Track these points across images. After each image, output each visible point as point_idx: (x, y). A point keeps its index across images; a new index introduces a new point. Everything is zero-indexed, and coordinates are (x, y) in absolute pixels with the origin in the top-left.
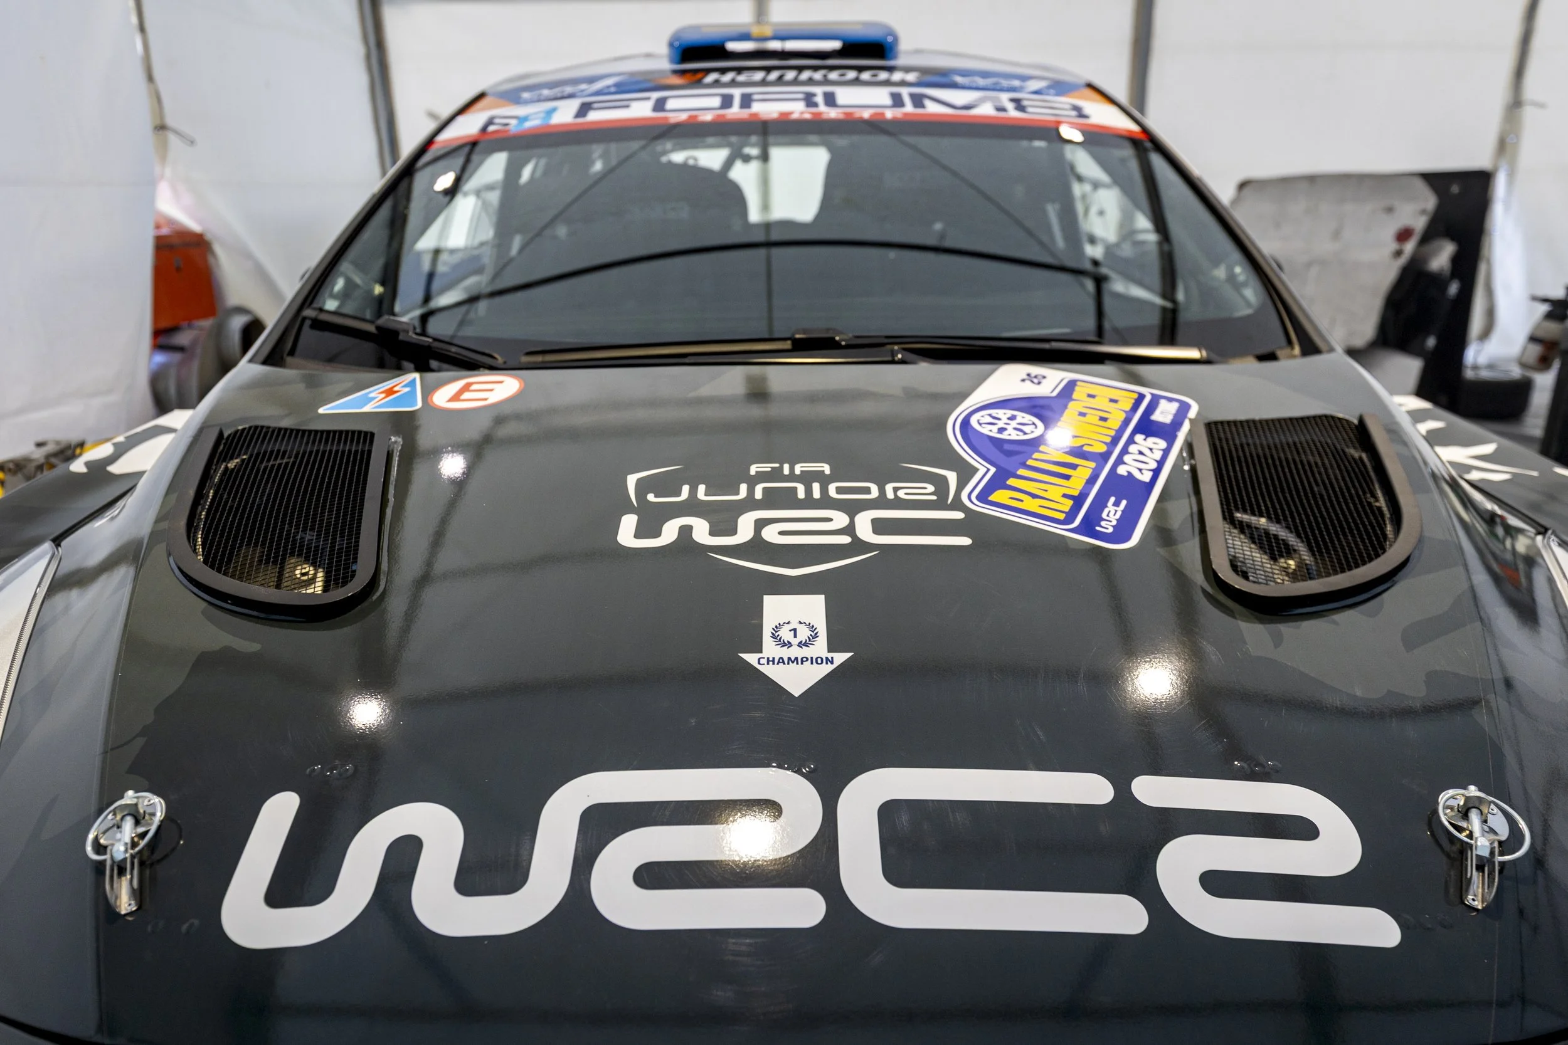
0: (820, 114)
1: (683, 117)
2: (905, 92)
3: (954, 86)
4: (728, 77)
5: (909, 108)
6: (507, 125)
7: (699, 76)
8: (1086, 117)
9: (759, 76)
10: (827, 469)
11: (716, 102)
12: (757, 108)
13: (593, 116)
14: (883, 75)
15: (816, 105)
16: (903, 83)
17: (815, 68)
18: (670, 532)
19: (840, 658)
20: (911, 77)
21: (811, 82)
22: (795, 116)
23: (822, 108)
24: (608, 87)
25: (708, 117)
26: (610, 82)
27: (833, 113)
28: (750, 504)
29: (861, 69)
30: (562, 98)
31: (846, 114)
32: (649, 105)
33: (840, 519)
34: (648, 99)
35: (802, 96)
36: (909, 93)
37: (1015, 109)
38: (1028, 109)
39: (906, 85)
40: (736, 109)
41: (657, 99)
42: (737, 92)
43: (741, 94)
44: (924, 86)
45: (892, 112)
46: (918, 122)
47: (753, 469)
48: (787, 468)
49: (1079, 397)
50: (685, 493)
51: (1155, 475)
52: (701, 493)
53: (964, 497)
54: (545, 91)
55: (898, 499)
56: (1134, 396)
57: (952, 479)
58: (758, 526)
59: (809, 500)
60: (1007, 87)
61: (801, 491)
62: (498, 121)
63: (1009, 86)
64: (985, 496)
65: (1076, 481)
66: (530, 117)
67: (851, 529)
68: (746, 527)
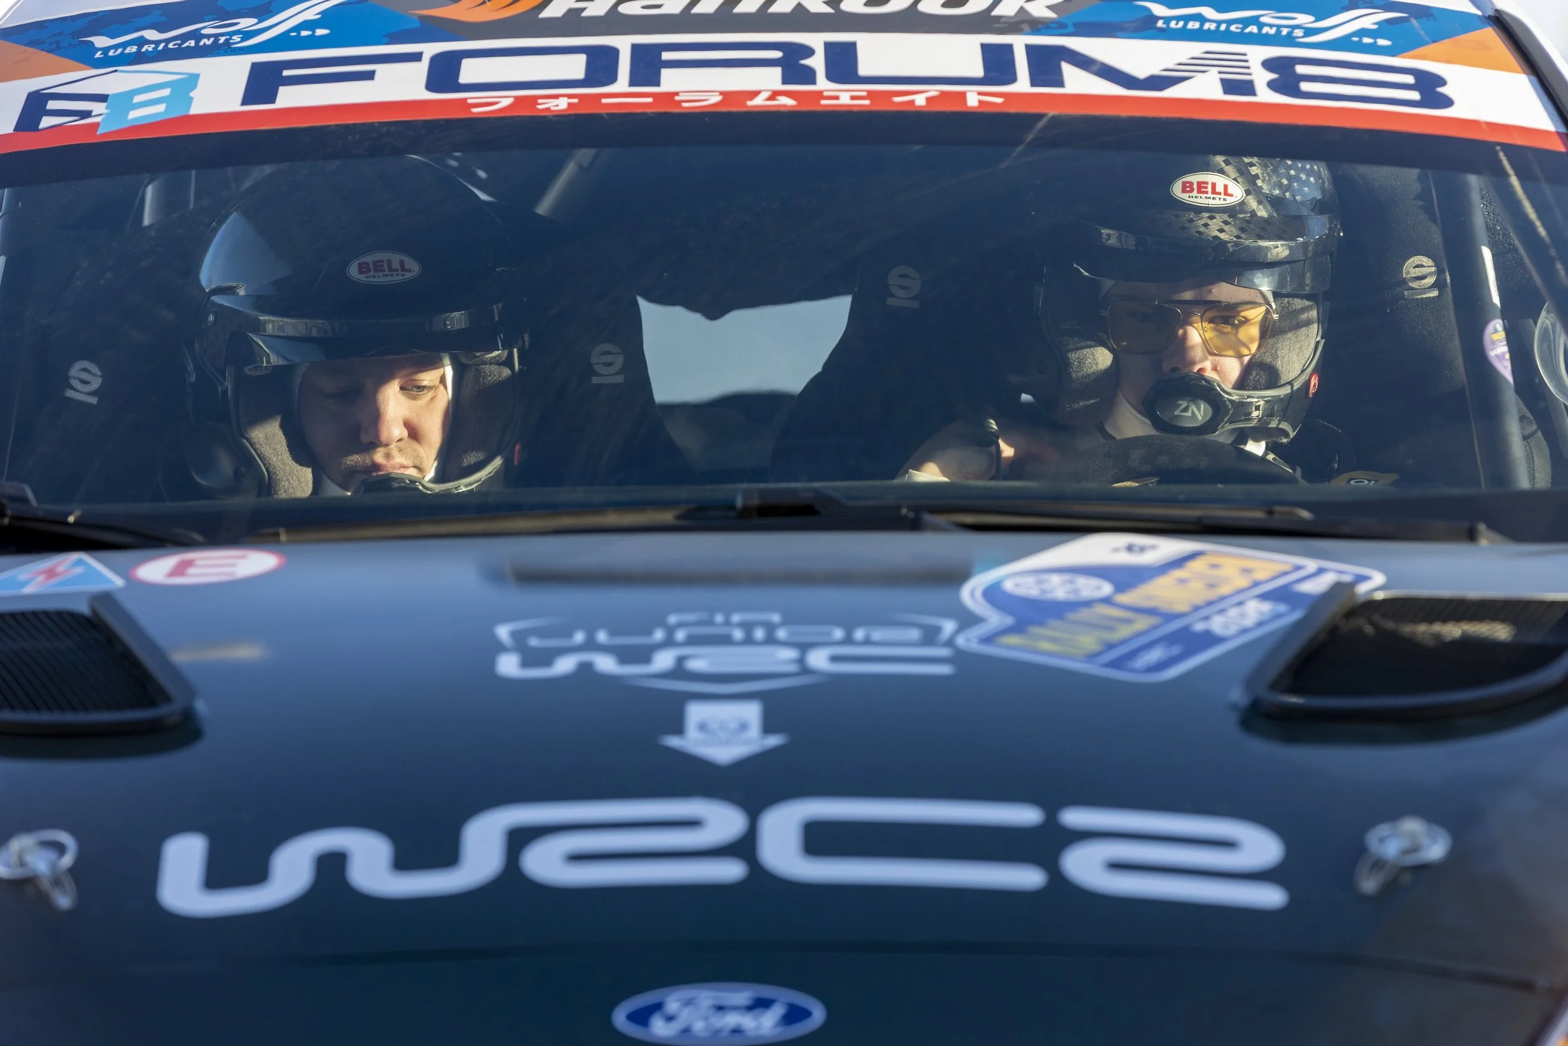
0: (819, 95)
1: (504, 100)
2: (1019, 43)
3: (1147, 28)
4: (600, 6)
5: (1023, 84)
6: (87, 114)
8: (1447, 102)
9: (676, 2)
10: (776, 618)
11: (575, 67)
12: (671, 80)
13: (289, 97)
14: (978, 2)
15: (809, 76)
16: (1023, 23)
18: (565, 665)
19: (774, 741)
20: (1040, 8)
21: (801, 19)
22: (759, 101)
23: (822, 83)
24: (306, 25)
25: (562, 104)
26: (312, 11)
27: (845, 96)
28: (669, 642)
30: (201, 51)
31: (871, 95)
32: (421, 69)
33: (790, 654)
34: (416, 57)
35: (777, 54)
36: (1030, 49)
37: (1272, 85)
38: (1305, 86)
39: (1025, 27)
40: (622, 84)
41: (436, 60)
42: (623, 44)
43: (635, 48)
44: (1071, 29)
45: (980, 94)
46: (1040, 116)
47: (673, 619)
48: (719, 618)
49: (1196, 565)
50: (579, 637)
51: (1245, 631)
52: (602, 637)
53: (960, 641)
54: (151, 35)
55: (867, 642)
56: (1286, 568)
57: (949, 627)
58: (681, 660)
59: (749, 640)
60: (1273, 31)
61: (738, 634)
62: (52, 105)
63: (1279, 27)
64: (988, 640)
65: (1124, 632)
66: (137, 99)
67: (801, 661)
68: (664, 660)
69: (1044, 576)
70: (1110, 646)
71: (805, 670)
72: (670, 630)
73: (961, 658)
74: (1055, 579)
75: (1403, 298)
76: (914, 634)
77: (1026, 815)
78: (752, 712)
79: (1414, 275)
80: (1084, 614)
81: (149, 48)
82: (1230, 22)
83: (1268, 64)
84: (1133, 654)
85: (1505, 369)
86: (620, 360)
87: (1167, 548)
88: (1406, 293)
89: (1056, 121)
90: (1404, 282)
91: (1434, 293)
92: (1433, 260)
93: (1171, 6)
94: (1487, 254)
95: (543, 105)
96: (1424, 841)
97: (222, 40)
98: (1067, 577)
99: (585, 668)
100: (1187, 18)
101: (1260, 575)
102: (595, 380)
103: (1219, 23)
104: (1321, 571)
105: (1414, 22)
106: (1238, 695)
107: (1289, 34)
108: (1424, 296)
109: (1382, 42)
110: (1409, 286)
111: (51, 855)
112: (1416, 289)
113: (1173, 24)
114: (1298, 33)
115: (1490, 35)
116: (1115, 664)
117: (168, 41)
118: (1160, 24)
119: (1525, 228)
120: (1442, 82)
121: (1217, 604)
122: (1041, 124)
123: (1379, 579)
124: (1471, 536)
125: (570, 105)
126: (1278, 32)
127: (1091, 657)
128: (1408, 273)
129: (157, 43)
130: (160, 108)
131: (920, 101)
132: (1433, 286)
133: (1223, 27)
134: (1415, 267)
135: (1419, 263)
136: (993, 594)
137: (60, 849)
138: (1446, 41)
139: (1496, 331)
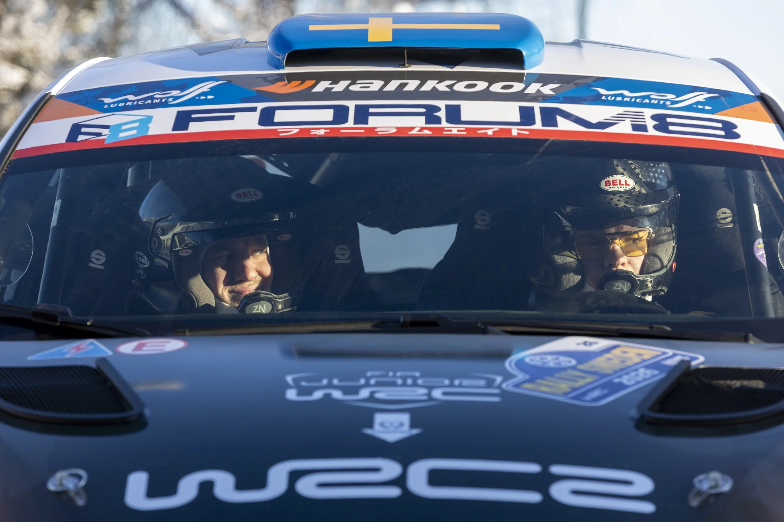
0: (443, 129)
1: (295, 130)
2: (537, 106)
3: (597, 100)
4: (341, 86)
5: (538, 125)
6: (100, 134)
7: (309, 83)
8: (737, 136)
9: (376, 85)
10: (417, 374)
11: (328, 115)
12: (373, 122)
13: (194, 128)
14: (518, 87)
15: (438, 120)
16: (539, 97)
17: (441, 77)
18: (318, 395)
19: (415, 431)
20: (547, 90)
21: (435, 94)
22: (414, 132)
23: (444, 124)
24: (203, 94)
25: (321, 132)
26: (206, 87)
27: (455, 130)
28: (367, 385)
29: (492, 79)
30: (153, 106)
31: (467, 130)
32: (256, 116)
33: (423, 391)
34: (254, 109)
35: (423, 110)
36: (542, 109)
37: (655, 127)
38: (671, 128)
39: (540, 99)
40: (350, 123)
41: (264, 111)
42: (351, 104)
43: (357, 106)
44: (561, 100)
45: (518, 129)
46: (546, 140)
47: (369, 374)
48: (391, 374)
49: (616, 352)
50: (325, 382)
51: (638, 383)
52: (335, 382)
53: (504, 386)
54: (131, 97)
55: (460, 386)
56: (658, 353)
57: (499, 379)
58: (372, 393)
59: (404, 385)
60: (656, 102)
61: (400, 382)
62: (84, 130)
63: (659, 100)
64: (517, 386)
65: (581, 383)
66: (124, 127)
67: (429, 394)
68: (364, 393)
69: (544, 356)
70: (574, 389)
71: (431, 399)
72: (368, 379)
73: (504, 394)
74: (549, 358)
75: (716, 227)
76: (483, 382)
77: (533, 468)
78: (405, 418)
79: (722, 217)
80: (563, 374)
81: (129, 104)
82: (636, 98)
83: (654, 117)
84: (585, 393)
85: (764, 261)
86: (348, 253)
87: (603, 343)
88: (718, 225)
89: (554, 143)
90: (717, 220)
91: (732, 226)
92: (731, 211)
93: (608, 90)
94: (756, 207)
95: (313, 132)
96: (721, 483)
97: (164, 100)
98: (555, 357)
99: (327, 397)
100: (616, 96)
101: (646, 357)
102: (337, 262)
103: (631, 98)
104: (674, 355)
105: (723, 99)
106: (634, 413)
107: (664, 103)
108: (727, 227)
109: (707, 108)
110: (719, 222)
111: (75, 480)
112: (723, 223)
113: (609, 98)
114: (668, 103)
115: (758, 105)
116: (576, 398)
117: (138, 100)
118: (603, 98)
119: (774, 195)
120: (735, 127)
121: (625, 370)
122: (546, 144)
123: (701, 359)
124: (746, 340)
125: (325, 133)
126: (659, 102)
127: (566, 394)
128: (719, 216)
129: (133, 101)
130: (134, 132)
131: (490, 132)
132: (731, 222)
133: (633, 100)
134: (722, 213)
135: (725, 211)
136: (520, 364)
137: (79, 477)
138: (737, 107)
139: (760, 244)
